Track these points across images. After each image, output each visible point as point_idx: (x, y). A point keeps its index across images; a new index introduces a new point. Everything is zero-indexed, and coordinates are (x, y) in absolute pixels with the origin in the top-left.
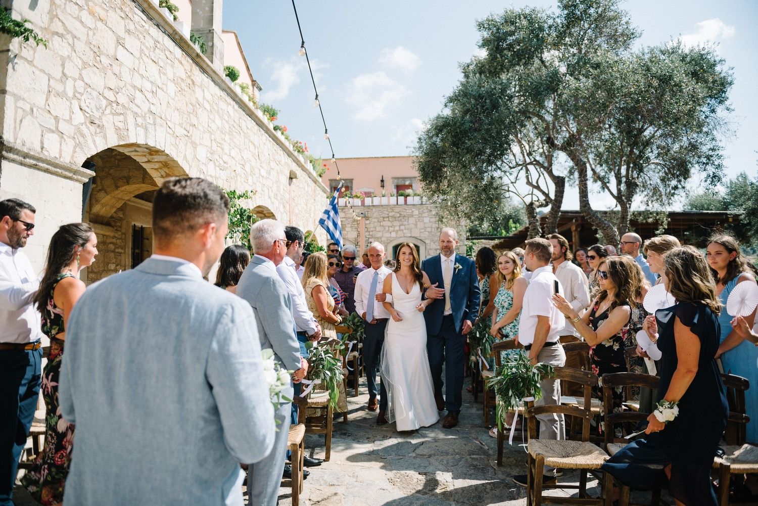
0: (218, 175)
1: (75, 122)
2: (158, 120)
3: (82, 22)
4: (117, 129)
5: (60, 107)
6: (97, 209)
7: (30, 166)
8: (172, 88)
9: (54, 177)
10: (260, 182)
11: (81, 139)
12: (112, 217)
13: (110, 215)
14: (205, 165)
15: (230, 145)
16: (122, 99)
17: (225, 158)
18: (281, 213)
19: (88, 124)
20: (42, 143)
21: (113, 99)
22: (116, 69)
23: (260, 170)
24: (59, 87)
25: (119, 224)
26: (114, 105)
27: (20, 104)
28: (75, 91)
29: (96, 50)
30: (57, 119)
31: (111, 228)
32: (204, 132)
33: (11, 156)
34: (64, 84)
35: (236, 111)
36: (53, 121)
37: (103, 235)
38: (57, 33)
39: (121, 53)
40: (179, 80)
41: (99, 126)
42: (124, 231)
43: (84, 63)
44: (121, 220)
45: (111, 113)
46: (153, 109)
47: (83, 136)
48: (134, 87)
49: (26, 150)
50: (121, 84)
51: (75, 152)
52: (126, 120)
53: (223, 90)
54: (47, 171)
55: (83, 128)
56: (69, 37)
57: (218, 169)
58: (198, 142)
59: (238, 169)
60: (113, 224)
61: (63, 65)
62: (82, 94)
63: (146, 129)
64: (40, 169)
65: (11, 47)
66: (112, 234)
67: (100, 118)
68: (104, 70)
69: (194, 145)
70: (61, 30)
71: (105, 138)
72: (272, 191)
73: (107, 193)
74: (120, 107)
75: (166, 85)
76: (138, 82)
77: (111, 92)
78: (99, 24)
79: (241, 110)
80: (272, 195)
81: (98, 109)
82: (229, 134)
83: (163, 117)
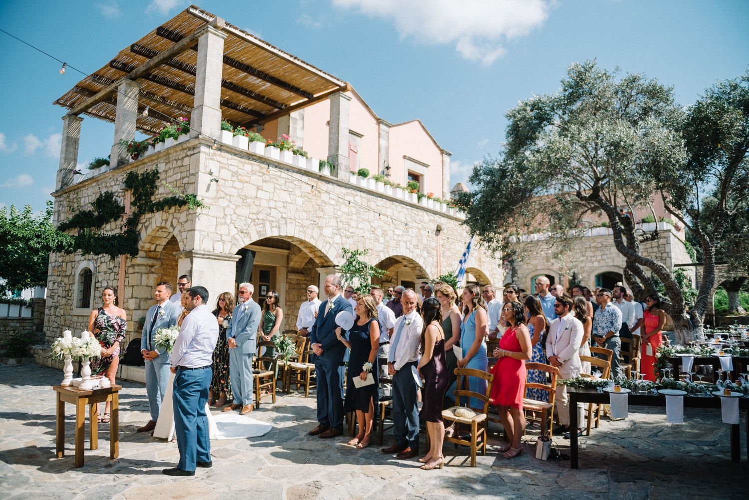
0: (343, 242)
1: (231, 234)
2: (289, 221)
3: (234, 188)
4: (258, 232)
5: (223, 230)
6: (292, 264)
7: (207, 258)
8: (300, 201)
9: (220, 261)
10: (394, 239)
11: (235, 242)
12: (304, 268)
13: (302, 267)
14: (331, 238)
15: (357, 221)
16: (261, 216)
17: (351, 230)
18: (424, 258)
19: (240, 234)
20: (213, 247)
21: (255, 218)
22: (257, 203)
23: (394, 231)
24: (223, 221)
25: (309, 272)
26: (257, 221)
27: (202, 233)
28: (231, 220)
29: (243, 198)
30: (221, 235)
31: (302, 275)
32: (330, 218)
33: (197, 256)
34: (225, 219)
35: (365, 198)
36: (219, 236)
37: (297, 280)
38: (221, 198)
39: (260, 194)
40: (306, 194)
41: (246, 233)
42: (313, 276)
43: (236, 206)
44: (310, 269)
45: (255, 225)
46: (284, 216)
47: (236, 239)
48: (270, 208)
49: (203, 252)
50: (260, 209)
51: (231, 248)
52: (264, 226)
53: (349, 188)
54: (215, 259)
55: (237, 236)
56: (228, 197)
57: (344, 238)
58: (324, 225)
59: (367, 234)
60: (304, 272)
61: (224, 211)
62: (235, 221)
63: (279, 228)
64: (211, 259)
65: (197, 211)
66: (303, 279)
67: (247, 229)
68: (249, 205)
69: (321, 228)
70: (223, 195)
71: (250, 238)
72: (411, 244)
73: (296, 255)
74: (261, 220)
75: (295, 200)
76: (272, 204)
77: (254, 215)
78: (246, 185)
79: (368, 196)
80: (411, 247)
81: (245, 225)
82: (356, 214)
83: (293, 218)
